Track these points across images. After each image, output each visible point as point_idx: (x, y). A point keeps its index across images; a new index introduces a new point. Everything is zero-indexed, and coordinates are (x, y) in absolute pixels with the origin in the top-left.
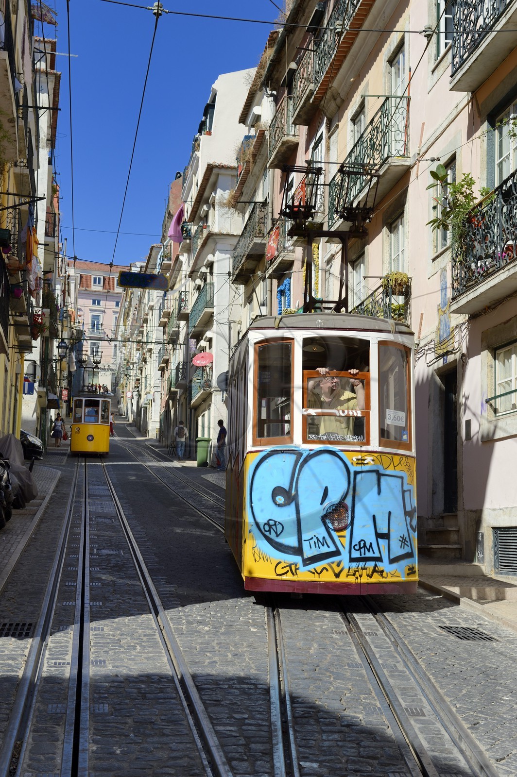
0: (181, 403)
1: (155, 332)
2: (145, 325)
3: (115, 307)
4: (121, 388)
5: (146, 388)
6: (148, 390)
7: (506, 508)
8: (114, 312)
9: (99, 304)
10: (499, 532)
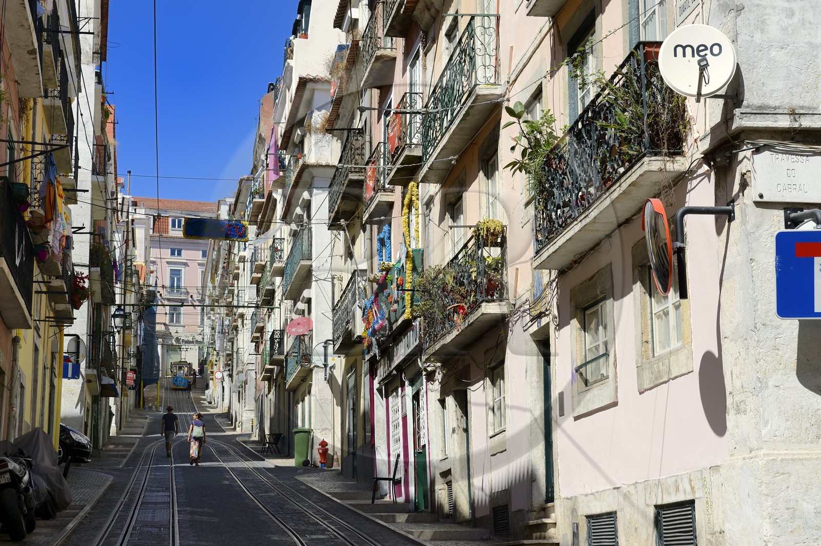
0: (278, 384)
1: (247, 291)
2: (236, 281)
3: (201, 258)
4: (210, 367)
5: (237, 366)
6: (240, 369)
7: (597, 492)
8: (199, 264)
9: (179, 254)
10: (592, 521)
